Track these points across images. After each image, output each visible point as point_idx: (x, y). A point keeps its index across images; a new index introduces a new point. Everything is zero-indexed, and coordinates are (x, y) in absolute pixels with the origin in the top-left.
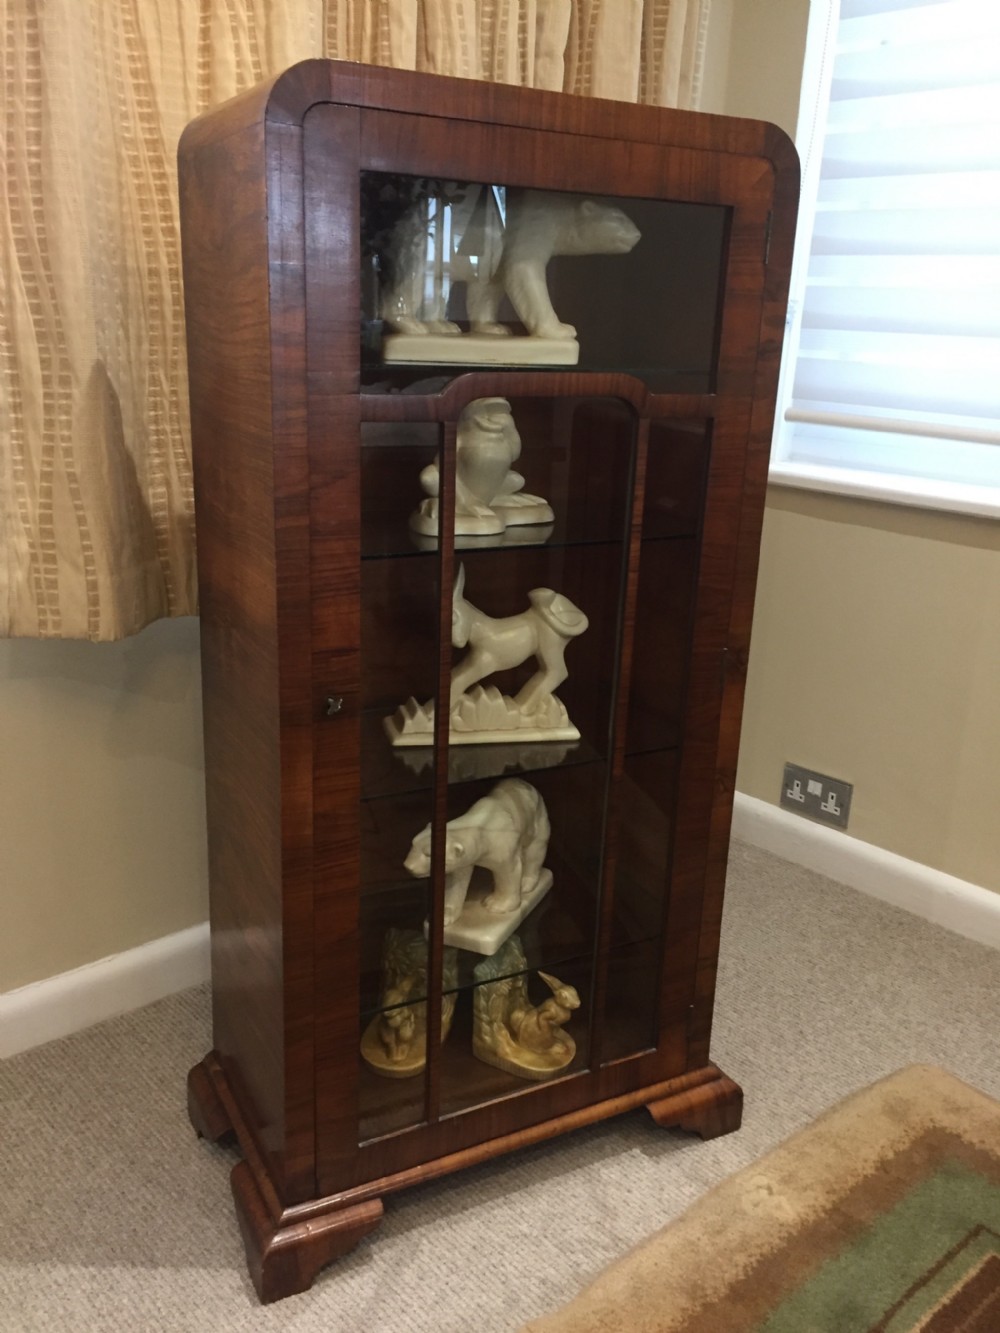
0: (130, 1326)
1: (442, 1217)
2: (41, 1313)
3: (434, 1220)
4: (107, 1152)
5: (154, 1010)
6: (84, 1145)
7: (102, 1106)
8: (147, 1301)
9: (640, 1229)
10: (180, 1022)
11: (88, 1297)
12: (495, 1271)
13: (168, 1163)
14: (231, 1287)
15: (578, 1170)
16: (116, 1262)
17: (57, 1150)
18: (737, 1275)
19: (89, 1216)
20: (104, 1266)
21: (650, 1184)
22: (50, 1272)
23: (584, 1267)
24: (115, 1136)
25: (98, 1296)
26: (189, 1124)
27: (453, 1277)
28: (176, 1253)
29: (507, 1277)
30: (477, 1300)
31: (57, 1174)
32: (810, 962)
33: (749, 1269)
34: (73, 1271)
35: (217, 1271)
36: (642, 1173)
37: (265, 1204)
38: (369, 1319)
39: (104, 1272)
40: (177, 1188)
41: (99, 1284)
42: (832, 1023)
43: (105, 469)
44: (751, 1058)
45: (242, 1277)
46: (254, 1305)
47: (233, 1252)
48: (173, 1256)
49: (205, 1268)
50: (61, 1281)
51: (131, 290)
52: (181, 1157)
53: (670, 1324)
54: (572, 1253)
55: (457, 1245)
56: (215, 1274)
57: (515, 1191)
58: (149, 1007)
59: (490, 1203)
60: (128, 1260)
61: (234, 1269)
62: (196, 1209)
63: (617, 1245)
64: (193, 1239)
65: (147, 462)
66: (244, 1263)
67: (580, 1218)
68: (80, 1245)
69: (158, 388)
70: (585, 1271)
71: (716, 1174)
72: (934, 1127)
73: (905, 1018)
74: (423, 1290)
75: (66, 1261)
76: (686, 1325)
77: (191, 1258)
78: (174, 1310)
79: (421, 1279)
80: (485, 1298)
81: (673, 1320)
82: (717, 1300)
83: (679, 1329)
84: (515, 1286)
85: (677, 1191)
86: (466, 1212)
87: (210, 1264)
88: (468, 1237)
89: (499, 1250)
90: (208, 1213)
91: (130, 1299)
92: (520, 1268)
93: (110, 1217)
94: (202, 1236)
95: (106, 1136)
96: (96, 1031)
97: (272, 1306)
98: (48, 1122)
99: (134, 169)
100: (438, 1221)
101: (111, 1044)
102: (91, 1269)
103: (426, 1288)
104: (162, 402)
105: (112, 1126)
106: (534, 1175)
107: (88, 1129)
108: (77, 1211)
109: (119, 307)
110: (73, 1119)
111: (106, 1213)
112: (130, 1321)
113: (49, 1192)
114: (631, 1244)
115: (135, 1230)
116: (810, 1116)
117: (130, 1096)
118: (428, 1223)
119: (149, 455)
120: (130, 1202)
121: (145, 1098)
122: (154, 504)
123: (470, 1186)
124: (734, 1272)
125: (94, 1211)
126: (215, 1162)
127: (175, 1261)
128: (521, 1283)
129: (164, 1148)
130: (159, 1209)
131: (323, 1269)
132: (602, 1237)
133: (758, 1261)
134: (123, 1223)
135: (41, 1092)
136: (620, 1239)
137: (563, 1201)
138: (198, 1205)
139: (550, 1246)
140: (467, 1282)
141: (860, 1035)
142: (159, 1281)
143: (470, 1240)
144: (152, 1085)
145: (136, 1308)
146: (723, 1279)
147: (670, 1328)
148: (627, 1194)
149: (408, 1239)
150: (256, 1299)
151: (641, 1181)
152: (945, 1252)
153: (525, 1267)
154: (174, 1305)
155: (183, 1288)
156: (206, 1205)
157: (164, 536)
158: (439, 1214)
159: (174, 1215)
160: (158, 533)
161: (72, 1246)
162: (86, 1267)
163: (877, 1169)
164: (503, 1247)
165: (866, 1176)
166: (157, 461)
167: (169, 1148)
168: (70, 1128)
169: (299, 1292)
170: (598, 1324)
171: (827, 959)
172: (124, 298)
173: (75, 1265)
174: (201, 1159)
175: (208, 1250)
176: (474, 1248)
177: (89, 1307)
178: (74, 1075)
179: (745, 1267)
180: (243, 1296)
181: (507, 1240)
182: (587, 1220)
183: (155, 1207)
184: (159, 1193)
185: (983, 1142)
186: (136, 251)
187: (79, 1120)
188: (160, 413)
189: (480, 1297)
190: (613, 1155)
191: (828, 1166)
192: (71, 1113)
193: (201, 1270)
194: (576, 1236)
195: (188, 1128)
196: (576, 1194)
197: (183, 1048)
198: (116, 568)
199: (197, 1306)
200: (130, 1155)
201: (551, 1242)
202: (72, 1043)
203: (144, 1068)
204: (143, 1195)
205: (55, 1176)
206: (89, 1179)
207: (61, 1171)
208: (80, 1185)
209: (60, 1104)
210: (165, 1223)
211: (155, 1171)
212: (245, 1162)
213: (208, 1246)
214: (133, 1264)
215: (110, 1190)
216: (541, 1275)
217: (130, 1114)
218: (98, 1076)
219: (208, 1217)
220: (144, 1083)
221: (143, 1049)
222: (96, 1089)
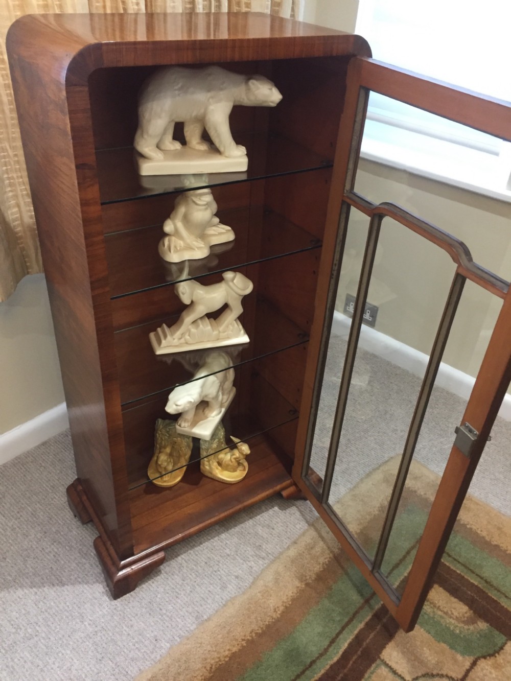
0: (56, 616)
1: (191, 549)
2: (14, 613)
3: (188, 551)
4: (33, 528)
5: (44, 447)
6: (21, 525)
7: (26, 503)
8: (62, 604)
9: (278, 548)
10: (58, 454)
11: (35, 603)
12: (216, 574)
13: (62, 531)
14: (99, 593)
15: (251, 520)
16: (45, 585)
17: (8, 529)
18: (320, 568)
19: (29, 562)
20: (40, 587)
21: (282, 524)
22: (15, 593)
23: (254, 568)
24: (35, 519)
25: (39, 602)
26: (69, 510)
27: (198, 578)
28: (72, 577)
29: (221, 577)
30: (209, 589)
31: (10, 541)
32: (354, 399)
33: (325, 565)
34: (26, 591)
35: (92, 585)
36: (279, 519)
37: (112, 559)
38: (162, 602)
39: (40, 590)
40: (68, 544)
41: (39, 596)
42: (362, 434)
45: (104, 588)
46: (111, 600)
47: (99, 575)
48: (71, 579)
49: (86, 584)
50: (21, 596)
52: (68, 528)
53: (292, 595)
54: (249, 561)
55: (199, 562)
56: (91, 586)
57: (223, 533)
58: (40, 446)
59: (212, 540)
60: (50, 583)
61: (99, 583)
62: (79, 555)
63: (268, 556)
64: (79, 570)
65: (6, 199)
66: (104, 580)
67: (251, 544)
68: (27, 578)
69: (5, 154)
70: (255, 570)
71: (311, 517)
73: (395, 428)
74: (185, 586)
75: (22, 587)
76: (298, 594)
77: (80, 580)
78: (75, 606)
79: (184, 581)
80: (212, 587)
81: (292, 593)
82: (311, 581)
83: (295, 597)
84: (225, 580)
85: (294, 527)
86: (202, 546)
87: (88, 582)
88: (203, 558)
89: (217, 563)
90: (84, 556)
91: (54, 603)
92: (226, 571)
93: (39, 561)
94: (83, 568)
95: (30, 519)
96: (16, 461)
97: (119, 600)
100: (189, 551)
101: (25, 468)
102: (34, 589)
103: (186, 585)
104: (9, 161)
105: (32, 514)
106: (231, 524)
107: (21, 516)
108: (23, 560)
110: (13, 512)
111: (37, 560)
112: (56, 614)
113: (8, 551)
114: (274, 556)
115: (51, 568)
116: (352, 484)
117: (39, 496)
118: (185, 553)
120: (47, 553)
121: (46, 497)
122: (12, 219)
124: (318, 567)
125: (31, 559)
126: (84, 529)
127: (72, 582)
128: (227, 579)
129: (59, 524)
130: (61, 555)
132: (262, 553)
133: (328, 561)
134: (46, 565)
136: (270, 553)
137: (244, 536)
138: (79, 553)
139: (239, 560)
140: (204, 580)
141: (375, 439)
142: (66, 592)
143: (204, 560)
144: (48, 490)
145: (58, 607)
146: (314, 571)
147: (292, 596)
148: (272, 530)
150: (111, 597)
151: (278, 523)
153: (229, 571)
154: (75, 603)
155: (78, 595)
156: (83, 552)
157: (20, 234)
159: (68, 559)
160: (17, 233)
161: (23, 579)
162: (31, 588)
163: (379, 511)
164: (218, 562)
165: (375, 515)
166: (10, 194)
167: (62, 524)
168: (13, 516)
169: (130, 592)
170: (261, 598)
171: (362, 397)
173: (26, 588)
174: (78, 528)
175: (86, 575)
176: (206, 563)
177: (36, 608)
178: (10, 487)
179: (323, 564)
180: (105, 596)
181: (220, 557)
182: (255, 544)
183: (59, 555)
184: (60, 547)
185: (425, 494)
187: (16, 512)
188: (9, 167)
189: (210, 587)
190: (266, 511)
191: (359, 511)
192: (11, 508)
193: (86, 586)
194: (250, 554)
195: (69, 512)
196: (250, 533)
199: (85, 603)
200: (44, 528)
201: (239, 557)
202: (6, 469)
203: (43, 480)
204: (53, 549)
205: (10, 543)
206: (26, 543)
207: (12, 540)
208: (22, 546)
209: (5, 503)
210: (65, 562)
211: (57, 536)
212: (100, 537)
213: (86, 573)
214: (53, 585)
215: (37, 548)
216: (236, 574)
217: (40, 506)
218: (22, 487)
219: (84, 558)
220: (44, 489)
221: (41, 470)
222: (22, 494)
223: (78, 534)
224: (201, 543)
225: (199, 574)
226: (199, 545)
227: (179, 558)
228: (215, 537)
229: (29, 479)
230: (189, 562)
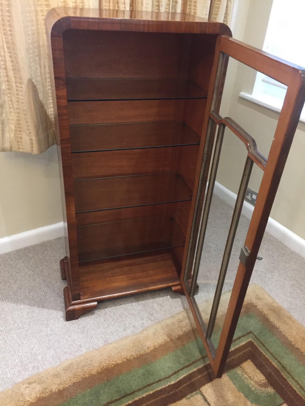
0: (35, 321)
1: (114, 306)
2: (16, 315)
4: (39, 277)
5: (58, 240)
6: (34, 275)
7: (40, 265)
8: (40, 316)
9: (162, 317)
11: (27, 313)
12: (123, 322)
13: (53, 282)
14: (60, 316)
15: (152, 299)
16: (35, 305)
17: (27, 275)
18: (182, 333)
19: (32, 293)
20: (32, 306)
21: (169, 306)
22: (20, 306)
23: (145, 324)
24: (41, 273)
25: (30, 313)
26: (60, 273)
27: (113, 322)
28: (49, 305)
29: (125, 324)
30: (116, 328)
31: (26, 281)
33: (185, 332)
34: (25, 306)
35: (58, 311)
36: (168, 303)
37: (69, 299)
38: (90, 329)
40: (53, 289)
41: (30, 310)
43: (33, 108)
44: (208, 275)
46: (64, 321)
47: (63, 307)
48: (48, 306)
49: (55, 310)
50: (22, 308)
51: (42, 52)
52: (56, 281)
53: (161, 343)
54: (143, 320)
55: (116, 314)
57: (134, 302)
58: (57, 239)
59: (127, 304)
60: (38, 305)
61: (62, 311)
62: (56, 295)
63: (155, 320)
64: (54, 302)
65: (48, 102)
67: (148, 312)
68: (28, 300)
70: (145, 325)
72: (251, 302)
75: (24, 304)
76: (164, 343)
77: (52, 307)
78: (46, 319)
79: (105, 321)
80: (119, 328)
81: (161, 342)
82: (174, 339)
83: (162, 344)
84: (127, 326)
85: (175, 309)
86: (120, 306)
87: (56, 310)
89: (126, 317)
90: (59, 296)
91: (36, 315)
92: (129, 322)
93: (36, 294)
94: (56, 302)
95: (39, 273)
96: (42, 244)
97: (68, 322)
98: (27, 267)
99: (42, 14)
100: (113, 307)
101: (45, 248)
102: (29, 306)
103: (105, 323)
105: (41, 271)
106: (140, 299)
107: (35, 270)
108: (29, 291)
109: (37, 58)
111: (36, 293)
112: (36, 320)
113: (23, 286)
114: (159, 321)
115: (41, 298)
117: (47, 263)
118: (110, 307)
119: (49, 100)
120: (42, 291)
121: (50, 264)
123: (123, 299)
124: (181, 332)
125: (33, 292)
126: (64, 283)
128: (129, 326)
129: (52, 278)
130: (48, 294)
131: (82, 315)
132: (152, 318)
133: (188, 331)
134: (39, 296)
135: (26, 259)
136: (156, 319)
137: (145, 307)
138: (57, 294)
140: (115, 323)
142: (44, 312)
143: (119, 313)
144: (53, 261)
145: (37, 317)
146: (178, 334)
147: (160, 343)
148: (162, 307)
149: (104, 310)
150: (65, 320)
151: (167, 305)
152: (238, 336)
153: (131, 322)
155: (49, 314)
156: (59, 294)
158: (114, 305)
159: (51, 296)
161: (26, 300)
162: (28, 306)
167: (54, 278)
168: (31, 270)
169: (75, 319)
170: (143, 340)
172: (39, 55)
175: (57, 306)
176: (120, 315)
177: (27, 315)
178: (35, 256)
179: (184, 331)
180: (62, 318)
181: (128, 314)
182: (150, 312)
183: (47, 293)
184: (49, 290)
185: (262, 309)
186: (43, 39)
187: (34, 267)
189: (117, 328)
190: (162, 297)
192: (32, 266)
193: (54, 311)
194: (146, 317)
195: (59, 273)
196: (149, 306)
197: (62, 251)
198: (37, 135)
199: (51, 319)
200: (44, 279)
201: (139, 317)
203: (52, 256)
204: (45, 290)
205: (26, 282)
206: (33, 283)
207: (27, 281)
208: (31, 285)
209: (30, 263)
210: (49, 297)
211: (49, 284)
212: (67, 287)
213: (57, 305)
214: (39, 307)
215: (38, 287)
216: (134, 325)
217: (46, 268)
218: (40, 257)
219: (59, 297)
220: (51, 260)
221: (53, 251)
222: (39, 260)
223: (60, 285)
224: (121, 305)
225: (114, 319)
226: (119, 306)
227: (107, 309)
228: (129, 303)
229: (46, 253)
230: (111, 313)
